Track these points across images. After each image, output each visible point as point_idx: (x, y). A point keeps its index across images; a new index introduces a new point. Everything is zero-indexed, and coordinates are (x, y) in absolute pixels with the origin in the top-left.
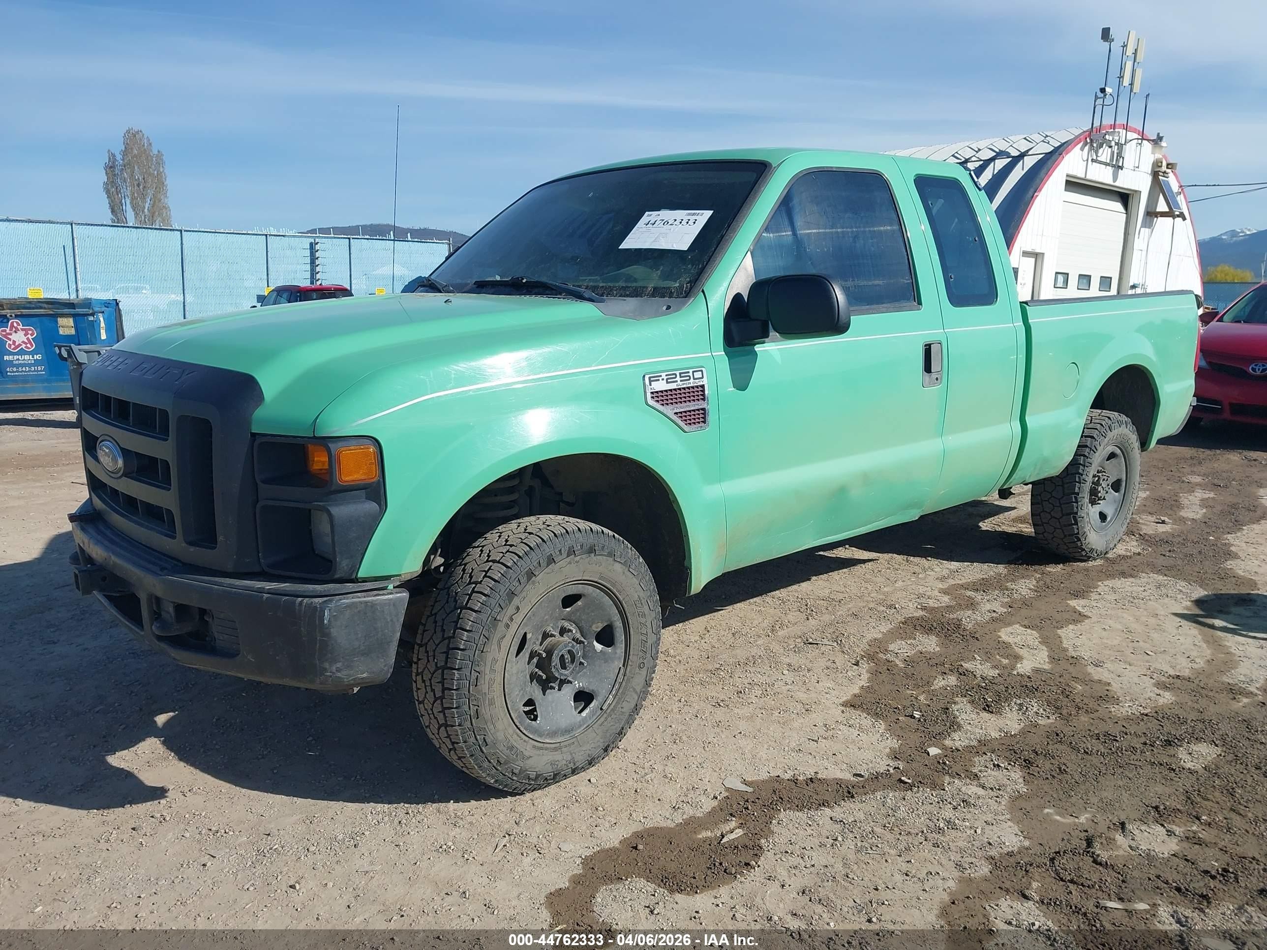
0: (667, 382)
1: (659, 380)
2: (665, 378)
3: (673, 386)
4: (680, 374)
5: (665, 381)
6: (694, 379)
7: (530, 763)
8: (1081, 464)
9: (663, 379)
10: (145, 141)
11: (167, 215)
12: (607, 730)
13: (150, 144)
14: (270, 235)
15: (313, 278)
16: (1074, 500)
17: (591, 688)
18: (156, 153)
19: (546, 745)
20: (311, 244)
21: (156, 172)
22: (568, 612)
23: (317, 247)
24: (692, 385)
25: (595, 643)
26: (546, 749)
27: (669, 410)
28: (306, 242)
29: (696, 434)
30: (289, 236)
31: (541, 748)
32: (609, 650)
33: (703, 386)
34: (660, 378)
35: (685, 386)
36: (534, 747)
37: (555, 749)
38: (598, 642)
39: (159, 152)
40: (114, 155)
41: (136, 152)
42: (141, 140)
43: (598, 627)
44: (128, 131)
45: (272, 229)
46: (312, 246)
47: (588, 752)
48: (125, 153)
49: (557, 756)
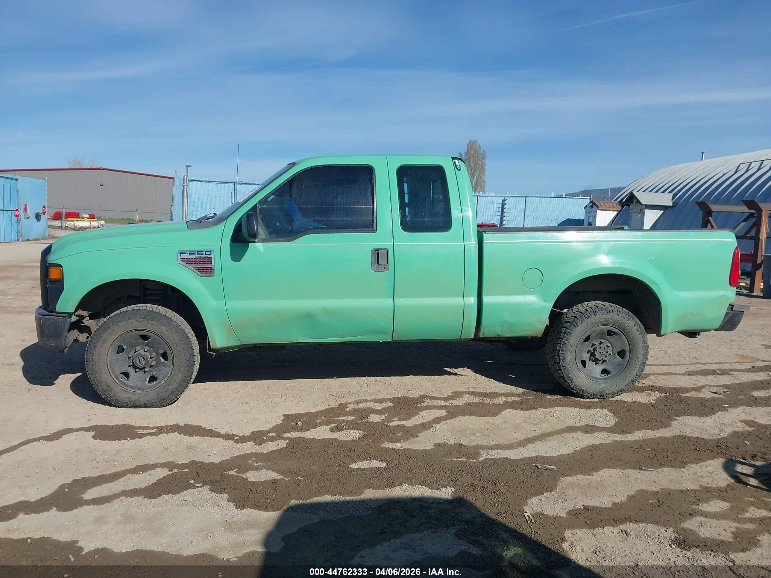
0: (190, 255)
1: (185, 254)
2: (189, 253)
3: (194, 257)
4: (198, 252)
5: (189, 254)
6: (205, 254)
7: (117, 394)
8: (563, 333)
9: (187, 253)
10: (478, 146)
11: (483, 185)
12: (159, 394)
13: (480, 147)
14: (480, 196)
15: (502, 220)
16: (557, 354)
17: (157, 375)
18: (483, 152)
19: (127, 390)
20: (503, 200)
21: (481, 163)
22: (146, 342)
23: (506, 202)
24: (204, 257)
25: (161, 358)
26: (128, 392)
27: (191, 266)
28: (500, 200)
29: (207, 279)
30: (491, 196)
31: (125, 391)
32: (166, 362)
33: (211, 258)
34: (186, 253)
35: (200, 257)
36: (121, 389)
37: (132, 393)
38: (162, 358)
39: (484, 151)
40: (461, 155)
41: (472, 152)
42: (476, 146)
43: (161, 352)
44: (470, 142)
45: (481, 192)
46: (503, 201)
47: (147, 399)
48: (467, 154)
49: (132, 396)
